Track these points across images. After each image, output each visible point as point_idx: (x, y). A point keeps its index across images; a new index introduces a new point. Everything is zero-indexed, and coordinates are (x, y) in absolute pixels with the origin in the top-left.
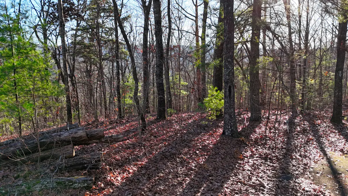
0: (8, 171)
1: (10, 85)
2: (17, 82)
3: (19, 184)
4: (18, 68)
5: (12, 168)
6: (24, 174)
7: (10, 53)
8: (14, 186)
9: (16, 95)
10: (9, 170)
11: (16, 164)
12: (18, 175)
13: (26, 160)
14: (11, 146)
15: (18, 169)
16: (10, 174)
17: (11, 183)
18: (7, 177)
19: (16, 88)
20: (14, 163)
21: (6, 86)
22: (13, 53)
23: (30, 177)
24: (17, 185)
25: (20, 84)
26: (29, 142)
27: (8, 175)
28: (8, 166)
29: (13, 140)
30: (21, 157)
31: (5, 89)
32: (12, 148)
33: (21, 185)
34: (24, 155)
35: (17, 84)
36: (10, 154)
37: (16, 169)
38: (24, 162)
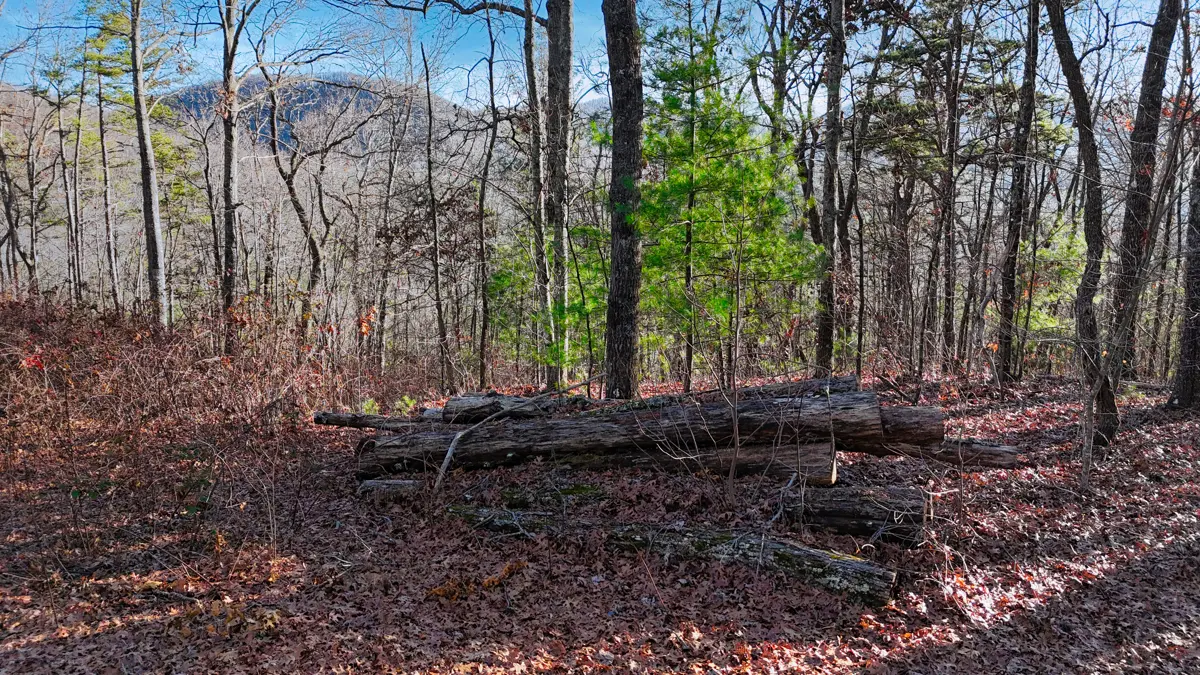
0: (651, 482)
1: (675, 239)
2: (694, 232)
3: (676, 527)
4: (699, 189)
5: (662, 476)
6: (690, 503)
7: (687, 144)
8: (663, 531)
9: (688, 269)
10: (654, 481)
11: (672, 468)
12: (675, 503)
13: (699, 463)
14: (666, 415)
15: (675, 485)
16: (655, 494)
17: (657, 520)
18: (649, 501)
19: (689, 250)
20: (667, 463)
21: (667, 242)
22: (692, 143)
23: (704, 515)
24: (670, 531)
25: (701, 238)
26: (710, 412)
27: (650, 495)
28: (653, 470)
29: (671, 399)
30: (685, 449)
31: (662, 250)
32: (667, 421)
33: (680, 532)
34: (694, 448)
35: (693, 238)
36: (662, 438)
37: (670, 482)
38: (693, 466)
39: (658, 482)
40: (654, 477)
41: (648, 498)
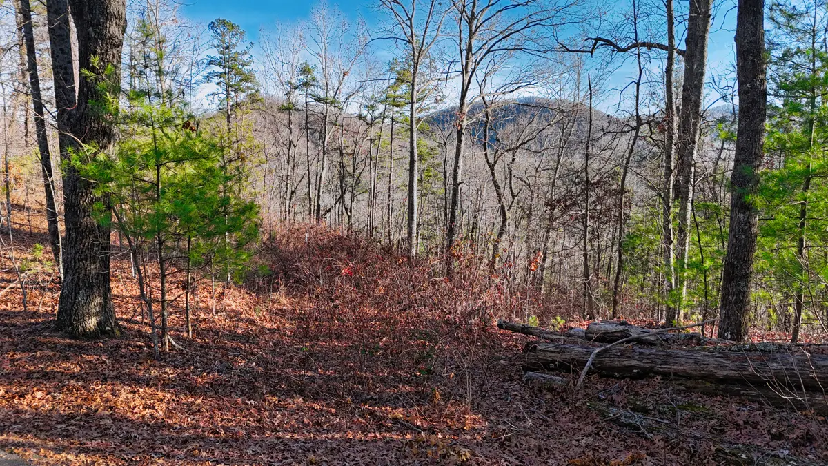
0: (758, 412)
1: (791, 216)
2: (808, 209)
3: (780, 454)
4: (816, 175)
5: (768, 409)
6: (795, 436)
7: (806, 139)
8: (768, 455)
9: (802, 240)
10: (761, 412)
11: (779, 404)
12: (780, 433)
13: (807, 404)
14: (775, 360)
15: (781, 419)
16: (762, 423)
17: (763, 445)
18: (755, 428)
19: (803, 224)
20: (775, 399)
21: (782, 217)
22: (810, 139)
23: (808, 448)
24: (774, 456)
25: (815, 216)
26: (818, 362)
27: (757, 423)
28: (760, 403)
29: (781, 346)
30: (792, 390)
31: (776, 224)
32: (775, 364)
33: (784, 459)
34: (802, 391)
35: (807, 215)
36: (771, 377)
37: (776, 416)
38: (800, 406)
39: (764, 413)
40: (761, 408)
41: (755, 425)
